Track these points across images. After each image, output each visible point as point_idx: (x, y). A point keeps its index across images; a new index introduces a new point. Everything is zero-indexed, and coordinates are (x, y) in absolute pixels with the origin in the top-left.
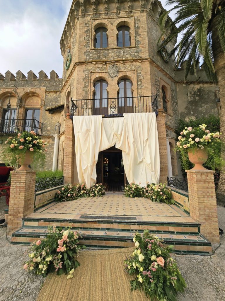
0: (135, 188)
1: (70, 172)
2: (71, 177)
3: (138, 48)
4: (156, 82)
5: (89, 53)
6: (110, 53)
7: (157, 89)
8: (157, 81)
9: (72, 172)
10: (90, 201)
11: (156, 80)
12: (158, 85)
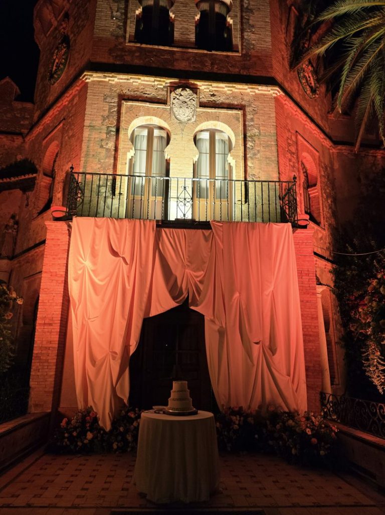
0: (239, 425)
1: (50, 376)
2: (52, 390)
3: (248, 59)
4: (289, 145)
5: (123, 54)
6: (177, 60)
7: (291, 163)
8: (291, 142)
9: (56, 375)
10: (116, 466)
11: (289, 141)
12: (294, 153)
